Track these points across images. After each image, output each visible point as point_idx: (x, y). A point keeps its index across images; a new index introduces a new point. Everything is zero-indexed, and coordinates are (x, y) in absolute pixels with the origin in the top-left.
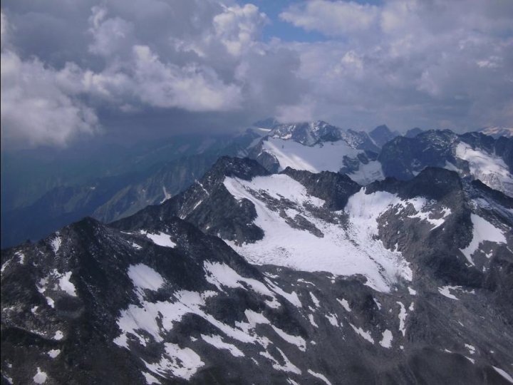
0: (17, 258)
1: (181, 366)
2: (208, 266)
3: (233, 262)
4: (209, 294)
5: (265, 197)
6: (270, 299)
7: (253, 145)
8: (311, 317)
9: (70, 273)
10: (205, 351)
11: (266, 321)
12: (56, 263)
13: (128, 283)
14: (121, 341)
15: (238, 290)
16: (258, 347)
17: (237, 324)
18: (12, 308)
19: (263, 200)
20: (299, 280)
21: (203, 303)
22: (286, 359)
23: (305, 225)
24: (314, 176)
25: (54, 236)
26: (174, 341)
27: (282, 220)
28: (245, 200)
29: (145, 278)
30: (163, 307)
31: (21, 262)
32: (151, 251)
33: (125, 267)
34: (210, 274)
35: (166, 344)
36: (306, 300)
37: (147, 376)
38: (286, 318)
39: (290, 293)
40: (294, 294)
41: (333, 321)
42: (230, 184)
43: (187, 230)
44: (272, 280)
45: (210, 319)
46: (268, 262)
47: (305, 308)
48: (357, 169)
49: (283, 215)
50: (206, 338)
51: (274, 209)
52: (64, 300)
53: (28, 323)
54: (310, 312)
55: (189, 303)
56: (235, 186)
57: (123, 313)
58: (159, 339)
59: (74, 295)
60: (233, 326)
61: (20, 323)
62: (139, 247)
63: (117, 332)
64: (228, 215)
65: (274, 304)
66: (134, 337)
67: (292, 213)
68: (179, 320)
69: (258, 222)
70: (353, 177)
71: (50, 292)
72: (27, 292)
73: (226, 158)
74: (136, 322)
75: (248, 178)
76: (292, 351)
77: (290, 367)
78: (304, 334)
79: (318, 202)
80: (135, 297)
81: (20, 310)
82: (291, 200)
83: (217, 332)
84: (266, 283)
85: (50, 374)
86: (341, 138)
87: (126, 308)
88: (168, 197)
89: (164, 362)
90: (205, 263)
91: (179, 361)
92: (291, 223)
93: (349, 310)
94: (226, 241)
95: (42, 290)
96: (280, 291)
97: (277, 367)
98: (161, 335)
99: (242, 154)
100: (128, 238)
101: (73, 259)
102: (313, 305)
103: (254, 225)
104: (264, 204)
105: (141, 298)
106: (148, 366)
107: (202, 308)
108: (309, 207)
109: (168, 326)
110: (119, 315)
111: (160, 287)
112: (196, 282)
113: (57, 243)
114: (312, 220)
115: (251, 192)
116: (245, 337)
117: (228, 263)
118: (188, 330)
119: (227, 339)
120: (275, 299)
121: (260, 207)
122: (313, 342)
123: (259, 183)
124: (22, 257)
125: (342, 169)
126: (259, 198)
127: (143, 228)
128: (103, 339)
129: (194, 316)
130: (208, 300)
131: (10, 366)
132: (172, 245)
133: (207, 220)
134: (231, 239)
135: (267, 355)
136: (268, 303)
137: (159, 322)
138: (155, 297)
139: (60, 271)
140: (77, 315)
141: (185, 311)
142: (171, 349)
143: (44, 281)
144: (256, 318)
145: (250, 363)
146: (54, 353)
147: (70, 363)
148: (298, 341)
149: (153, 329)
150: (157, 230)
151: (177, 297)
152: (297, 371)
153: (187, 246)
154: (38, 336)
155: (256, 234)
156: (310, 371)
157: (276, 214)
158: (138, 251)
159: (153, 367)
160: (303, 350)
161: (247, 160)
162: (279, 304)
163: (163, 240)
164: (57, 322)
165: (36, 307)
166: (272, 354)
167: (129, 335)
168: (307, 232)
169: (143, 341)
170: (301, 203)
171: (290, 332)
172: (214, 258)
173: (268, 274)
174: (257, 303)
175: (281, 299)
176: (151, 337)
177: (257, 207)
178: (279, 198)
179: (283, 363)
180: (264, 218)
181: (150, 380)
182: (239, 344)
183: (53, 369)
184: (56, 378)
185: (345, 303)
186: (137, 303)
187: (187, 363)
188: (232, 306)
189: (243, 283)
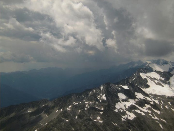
0: (93, 91)
1: (130, 117)
2: (136, 94)
3: (142, 93)
4: (137, 100)
5: (150, 77)
6: (151, 102)
7: (147, 65)
8: (161, 106)
9: (105, 95)
10: (136, 113)
11: (150, 107)
12: (102, 92)
13: (118, 97)
14: (116, 111)
15: (143, 100)
16: (148, 113)
17: (143, 107)
18: (92, 102)
19: (149, 78)
20: (158, 97)
21: (135, 102)
22: (155, 116)
23: (159, 84)
24: (162, 73)
25: (101, 86)
26: (129, 111)
27: (154, 83)
28: (145, 78)
29: (122, 96)
30: (126, 103)
31: (94, 92)
32: (123, 90)
33: (117, 93)
34: (137, 96)
35: (127, 112)
36: (160, 102)
37: (122, 119)
38: (155, 106)
39: (156, 100)
40: (157, 100)
41: (167, 107)
42: (141, 74)
43: (131, 85)
44: (152, 97)
45: (137, 106)
46: (151, 93)
47: (160, 104)
48: (172, 71)
49: (154, 82)
50: (136, 110)
51: (152, 80)
52: (103, 101)
53: (95, 106)
54: (161, 105)
55: (132, 102)
56: (142, 75)
57: (117, 104)
58: (125, 110)
59: (106, 100)
60: (142, 108)
61: (94, 106)
62: (120, 89)
63: (115, 108)
64: (141, 82)
65: (152, 103)
66: (119, 110)
67: (156, 81)
68: (130, 106)
69: (148, 83)
70: (172, 73)
71: (100, 99)
72: (95, 99)
73: (141, 68)
74: (120, 106)
75: (146, 73)
76: (156, 114)
77: (156, 118)
78: (159, 110)
79: (163, 79)
80: (119, 100)
81: (94, 103)
82: (156, 78)
83: (139, 109)
84: (150, 98)
85: (100, 117)
86: (168, 64)
87: (117, 103)
88: (127, 77)
89: (126, 116)
90: (136, 93)
91: (130, 116)
92: (156, 83)
93: (170, 105)
94: (141, 88)
95: (99, 98)
96: (153, 100)
97: (153, 118)
98: (126, 109)
99: (144, 68)
100: (118, 87)
101: (105, 91)
102: (162, 103)
103: (147, 84)
104: (149, 79)
105: (121, 101)
106: (122, 116)
107: (135, 103)
108: (160, 80)
109: (127, 107)
110: (116, 105)
111: (125, 98)
112: (134, 97)
113: (102, 88)
114: (161, 83)
115: (147, 76)
117: (141, 93)
118: (132, 109)
119: (141, 111)
120: (152, 102)
121: (149, 80)
122: (162, 112)
123: (148, 74)
124: (94, 91)
125: (169, 71)
126: (148, 78)
127: (121, 84)
128: (112, 110)
129: (133, 105)
130: (136, 102)
131: (92, 115)
132: (128, 89)
133: (136, 83)
134: (142, 87)
135: (150, 115)
136: (151, 103)
137: (125, 106)
138: (124, 101)
139: (102, 94)
140: (106, 104)
141: (131, 104)
142: (128, 113)
143: (99, 96)
144: (148, 106)
145: (147, 117)
146: (101, 113)
147: (105, 115)
148: (158, 112)
149: (124, 108)
150: (124, 85)
151: (129, 101)
152: (158, 119)
153: (131, 89)
154: (98, 109)
155: (148, 86)
156: (161, 119)
157: (153, 82)
158: (120, 90)
159: (124, 117)
160: (159, 114)
161: (145, 69)
162: (153, 103)
163: (126, 87)
164: (102, 106)
165: (97, 102)
166: (152, 115)
167: (118, 109)
168: (160, 86)
169: (121, 111)
170: (158, 79)
171: (156, 110)
172: (138, 92)
173: (151, 96)
174: (148, 103)
175: (154, 102)
176: (123, 110)
177: (148, 80)
178: (153, 78)
179: (154, 117)
180: (150, 82)
181: (123, 120)
182: (144, 112)
183: (101, 116)
184: (102, 118)
185: (169, 103)
186: (120, 102)
187: (132, 116)
188: (142, 103)
189: (145, 98)
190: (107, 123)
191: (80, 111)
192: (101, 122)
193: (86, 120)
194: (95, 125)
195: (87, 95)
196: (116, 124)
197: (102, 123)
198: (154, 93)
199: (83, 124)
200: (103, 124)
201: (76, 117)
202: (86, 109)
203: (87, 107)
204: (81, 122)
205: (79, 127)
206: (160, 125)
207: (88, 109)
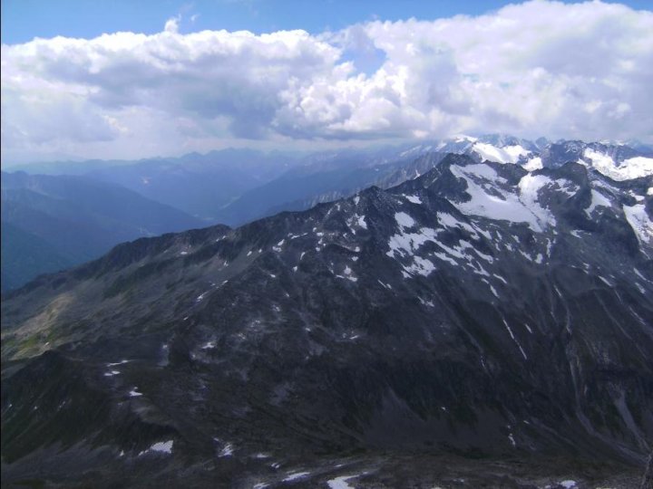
0: (337, 207)
1: (423, 269)
2: (439, 214)
3: (453, 213)
4: (440, 230)
5: (473, 177)
6: (474, 234)
7: (467, 147)
8: (497, 245)
9: (363, 217)
10: (436, 261)
11: (471, 246)
12: (357, 210)
13: (394, 223)
14: (391, 254)
15: (456, 229)
16: (466, 260)
17: (455, 247)
18: (333, 234)
20: (491, 224)
21: (436, 235)
22: (481, 267)
23: (496, 194)
24: (502, 165)
25: (356, 196)
26: (419, 255)
27: (483, 190)
28: (461, 178)
29: (404, 219)
30: (414, 236)
31: (338, 209)
32: (408, 205)
33: (393, 214)
34: (440, 219)
35: (415, 256)
36: (494, 235)
37: (404, 273)
38: (482, 245)
39: (485, 230)
40: (488, 232)
41: (509, 247)
42: (453, 168)
43: (429, 194)
44: (475, 224)
45: (440, 244)
46: (473, 213)
47: (493, 240)
48: (527, 162)
49: (483, 187)
50: (436, 254)
51: (478, 184)
52: (360, 230)
53: (341, 242)
54: (496, 242)
55: (428, 234)
56: (456, 169)
57: (391, 238)
58: (411, 254)
59: (366, 228)
60: (453, 248)
61: (337, 242)
62: (401, 203)
63: (388, 249)
64: (451, 186)
65: (476, 237)
66: (397, 252)
67: (488, 186)
68: (422, 244)
69: (468, 191)
70: (524, 167)
71: (353, 226)
72: (341, 225)
73: (452, 154)
74: (399, 244)
75: (464, 165)
76: (485, 263)
77: (483, 272)
78: (492, 254)
79: (503, 180)
80: (399, 230)
81: (337, 235)
82: (488, 179)
83: (444, 251)
84: (471, 225)
85: (353, 269)
87: (393, 236)
88: (419, 175)
89: (414, 266)
91: (422, 266)
92: (488, 192)
93: (518, 242)
94: (450, 201)
95: (349, 225)
96: (479, 230)
97: (476, 272)
98: (412, 251)
99: (461, 153)
100: (395, 198)
101: (366, 208)
102: (498, 238)
103: (466, 193)
104: (472, 181)
105: (401, 231)
106: (405, 268)
107: (435, 238)
108: (498, 183)
109: (416, 247)
110: (390, 240)
111: (412, 225)
112: (432, 223)
113: (357, 200)
114: (500, 190)
115: (465, 173)
116: (458, 255)
117: (450, 213)
118: (427, 250)
119: (448, 255)
120: (476, 234)
121: (470, 183)
122: (497, 259)
123: (470, 169)
124: (339, 206)
125: (518, 162)
126: (469, 177)
127: (404, 192)
128: (381, 252)
129: (431, 242)
130: (439, 234)
131: (332, 264)
132: (420, 202)
133: (440, 189)
134: (453, 200)
135: (471, 265)
136: (472, 236)
137: (411, 244)
138: (408, 230)
139: (358, 215)
140: (367, 239)
141: (425, 239)
142: (417, 259)
143: (350, 220)
144: (465, 244)
145: (461, 269)
146: (355, 259)
147: (363, 264)
148: (488, 258)
149: (408, 248)
150: (411, 194)
151: (421, 230)
152: (487, 275)
153: (428, 203)
154: (346, 249)
155: (467, 198)
156: (495, 275)
157: (479, 187)
158: (401, 205)
159: (407, 269)
160: (491, 263)
161: (463, 155)
162: (479, 237)
163: (415, 199)
164: (357, 242)
165: (346, 234)
166: (474, 264)
167: (394, 251)
168: (497, 197)
169: (402, 255)
170: (493, 180)
171: (484, 253)
172: (442, 210)
173: (473, 220)
174: (466, 236)
175: (480, 234)
176: (407, 252)
177: (468, 183)
178: (481, 178)
179: (479, 270)
180: (472, 189)
181: (406, 275)
182: (455, 258)
183: (354, 267)
184: (356, 272)
185: (516, 238)
186: (400, 233)
187: (426, 267)
188: (452, 237)
189: (459, 225)
190: (367, 283)
191: (303, 254)
192: (354, 279)
193: (318, 274)
194: (340, 286)
195: (321, 216)
196: (389, 286)
197: (357, 282)
198: (482, 214)
199: (312, 285)
200: (357, 286)
201: (296, 268)
202: (318, 249)
203: (319, 246)
204: (305, 280)
205: (300, 292)
206: (492, 288)
207: (324, 250)
